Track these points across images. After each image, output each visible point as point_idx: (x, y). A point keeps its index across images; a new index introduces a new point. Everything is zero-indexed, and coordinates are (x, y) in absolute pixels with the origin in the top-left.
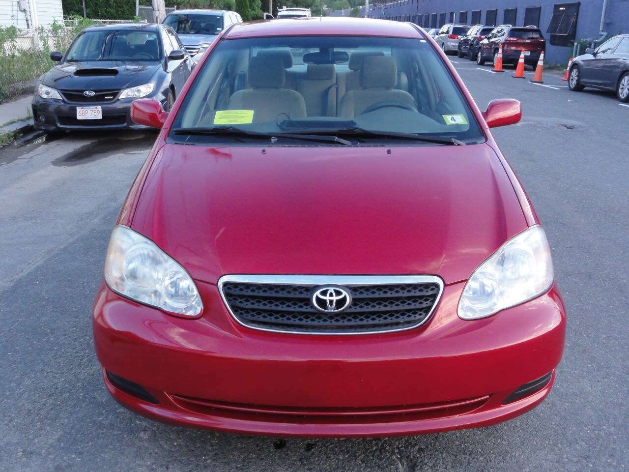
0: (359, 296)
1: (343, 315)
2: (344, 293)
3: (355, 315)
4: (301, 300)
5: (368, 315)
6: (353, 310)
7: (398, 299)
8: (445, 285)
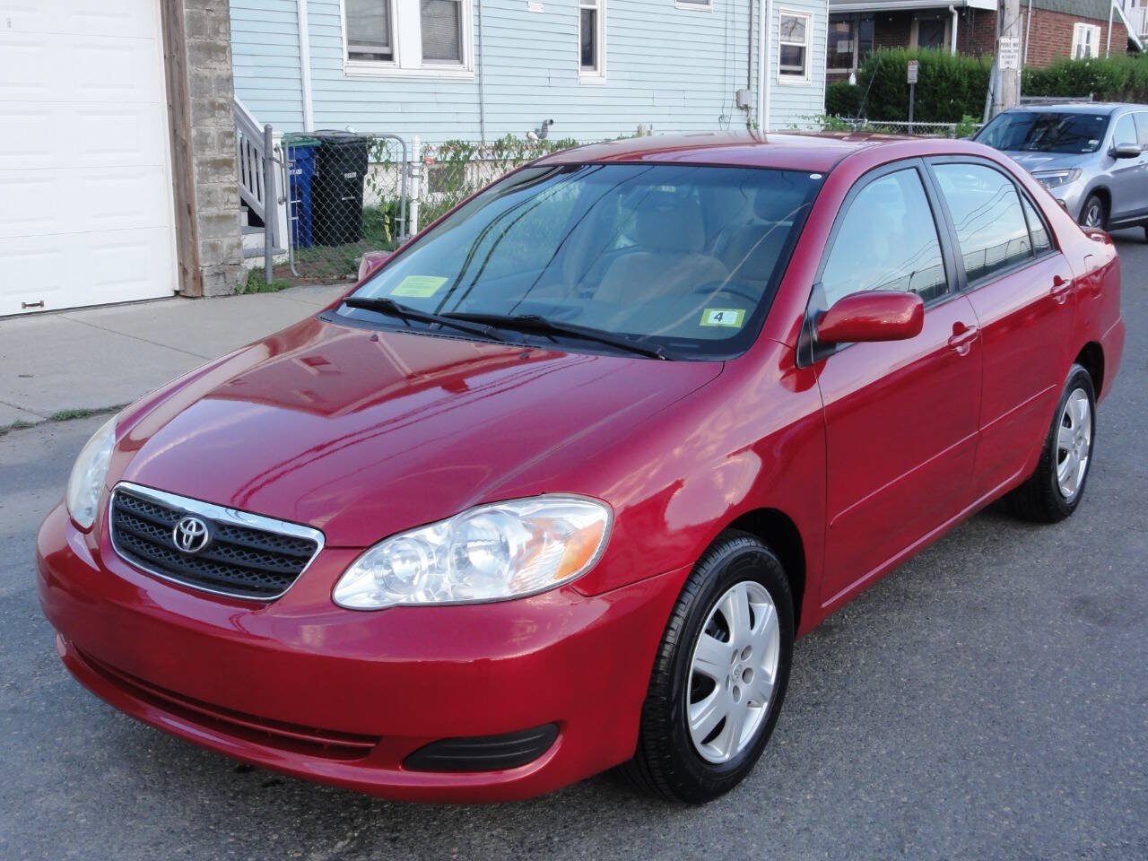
0: (221, 537)
1: (196, 559)
2: (205, 530)
3: (212, 563)
4: (159, 526)
5: (224, 566)
6: (209, 555)
7: (262, 552)
8: (326, 547)
